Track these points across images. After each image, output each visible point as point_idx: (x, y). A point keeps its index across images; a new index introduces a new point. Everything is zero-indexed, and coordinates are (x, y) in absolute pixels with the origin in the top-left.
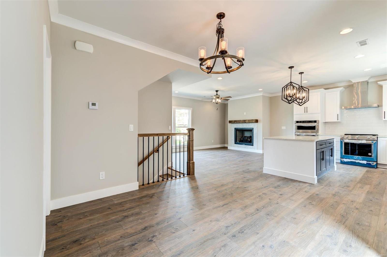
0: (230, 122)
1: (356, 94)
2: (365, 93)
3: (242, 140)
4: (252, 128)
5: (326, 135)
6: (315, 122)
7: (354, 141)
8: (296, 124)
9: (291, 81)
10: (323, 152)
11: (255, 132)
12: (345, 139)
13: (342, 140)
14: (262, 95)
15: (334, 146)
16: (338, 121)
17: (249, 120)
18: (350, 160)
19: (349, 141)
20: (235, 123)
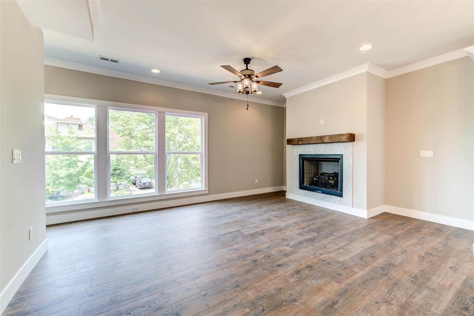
0: (290, 142)
3: (315, 181)
4: (340, 155)
11: (347, 163)
20: (300, 143)
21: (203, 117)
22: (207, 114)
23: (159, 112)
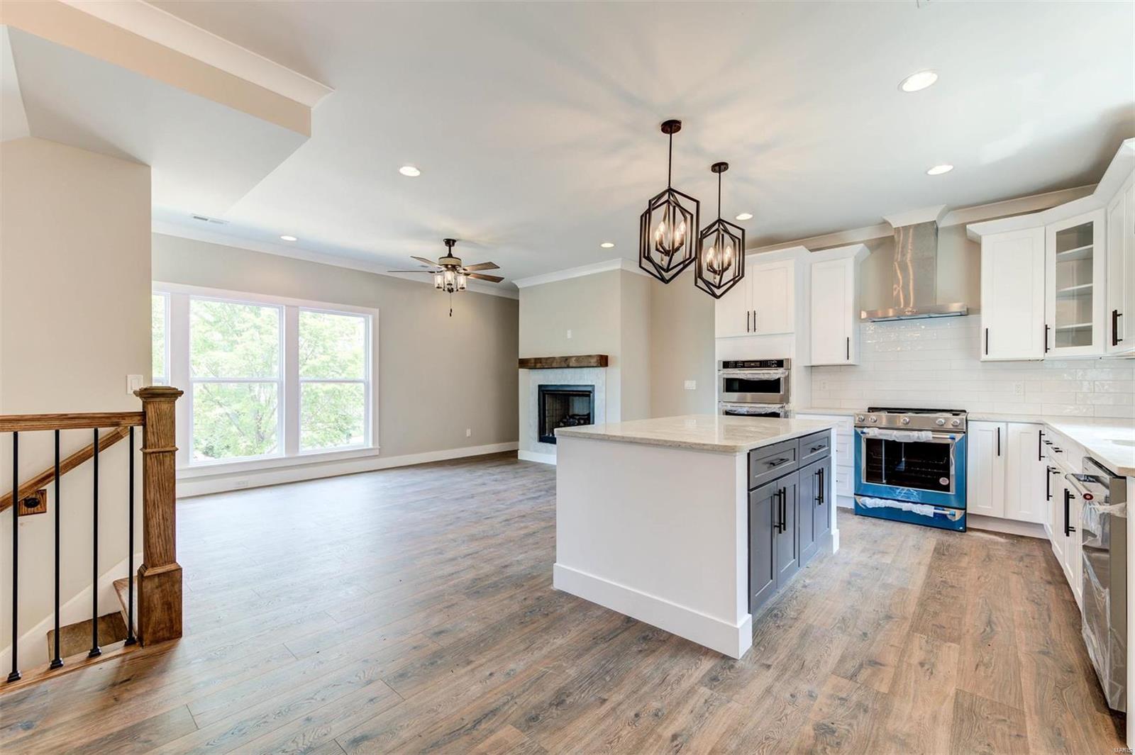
0: (524, 363)
1: (899, 267)
2: (927, 265)
4: (591, 386)
5: (812, 411)
6: (780, 364)
7: (895, 432)
8: (721, 372)
9: (672, 187)
10: (781, 493)
11: (599, 398)
12: (868, 427)
13: (859, 430)
14: (618, 267)
15: (831, 458)
16: (851, 361)
17: (578, 358)
18: (883, 500)
19: (881, 434)
20: (538, 367)
21: (371, 317)
22: (378, 310)
23: (286, 306)
